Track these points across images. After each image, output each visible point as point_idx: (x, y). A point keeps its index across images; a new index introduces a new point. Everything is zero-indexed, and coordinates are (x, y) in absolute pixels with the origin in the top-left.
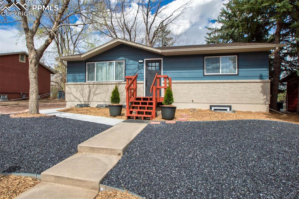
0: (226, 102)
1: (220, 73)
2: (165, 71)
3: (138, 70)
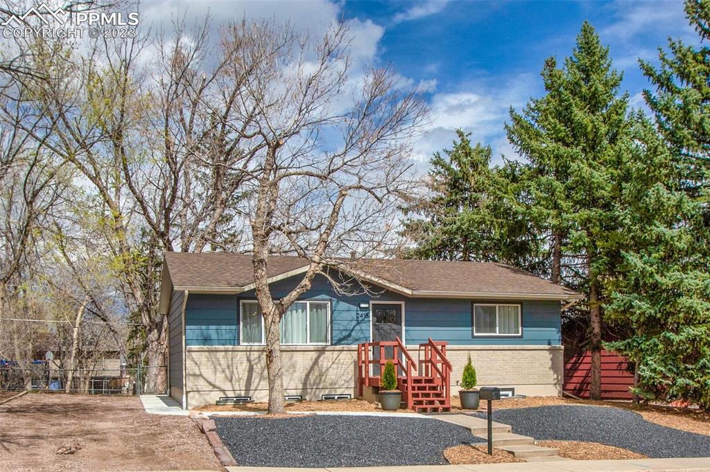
0: (507, 382)
1: (498, 334)
2: (408, 328)
3: (358, 323)
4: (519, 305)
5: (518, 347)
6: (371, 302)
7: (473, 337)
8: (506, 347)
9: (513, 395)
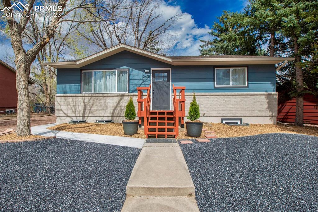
0: (237, 115)
1: (231, 86)
2: (173, 83)
3: (144, 82)
4: (246, 68)
5: (245, 93)
6: (152, 69)
7: (215, 87)
8: (236, 93)
9: (241, 123)
